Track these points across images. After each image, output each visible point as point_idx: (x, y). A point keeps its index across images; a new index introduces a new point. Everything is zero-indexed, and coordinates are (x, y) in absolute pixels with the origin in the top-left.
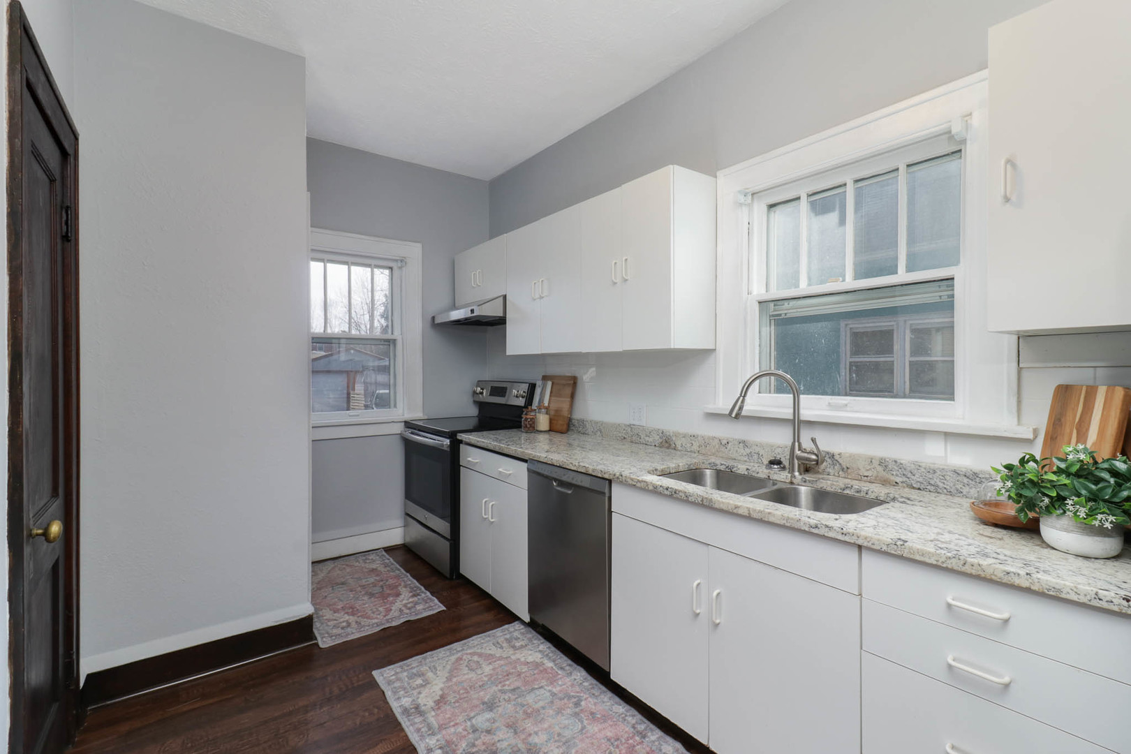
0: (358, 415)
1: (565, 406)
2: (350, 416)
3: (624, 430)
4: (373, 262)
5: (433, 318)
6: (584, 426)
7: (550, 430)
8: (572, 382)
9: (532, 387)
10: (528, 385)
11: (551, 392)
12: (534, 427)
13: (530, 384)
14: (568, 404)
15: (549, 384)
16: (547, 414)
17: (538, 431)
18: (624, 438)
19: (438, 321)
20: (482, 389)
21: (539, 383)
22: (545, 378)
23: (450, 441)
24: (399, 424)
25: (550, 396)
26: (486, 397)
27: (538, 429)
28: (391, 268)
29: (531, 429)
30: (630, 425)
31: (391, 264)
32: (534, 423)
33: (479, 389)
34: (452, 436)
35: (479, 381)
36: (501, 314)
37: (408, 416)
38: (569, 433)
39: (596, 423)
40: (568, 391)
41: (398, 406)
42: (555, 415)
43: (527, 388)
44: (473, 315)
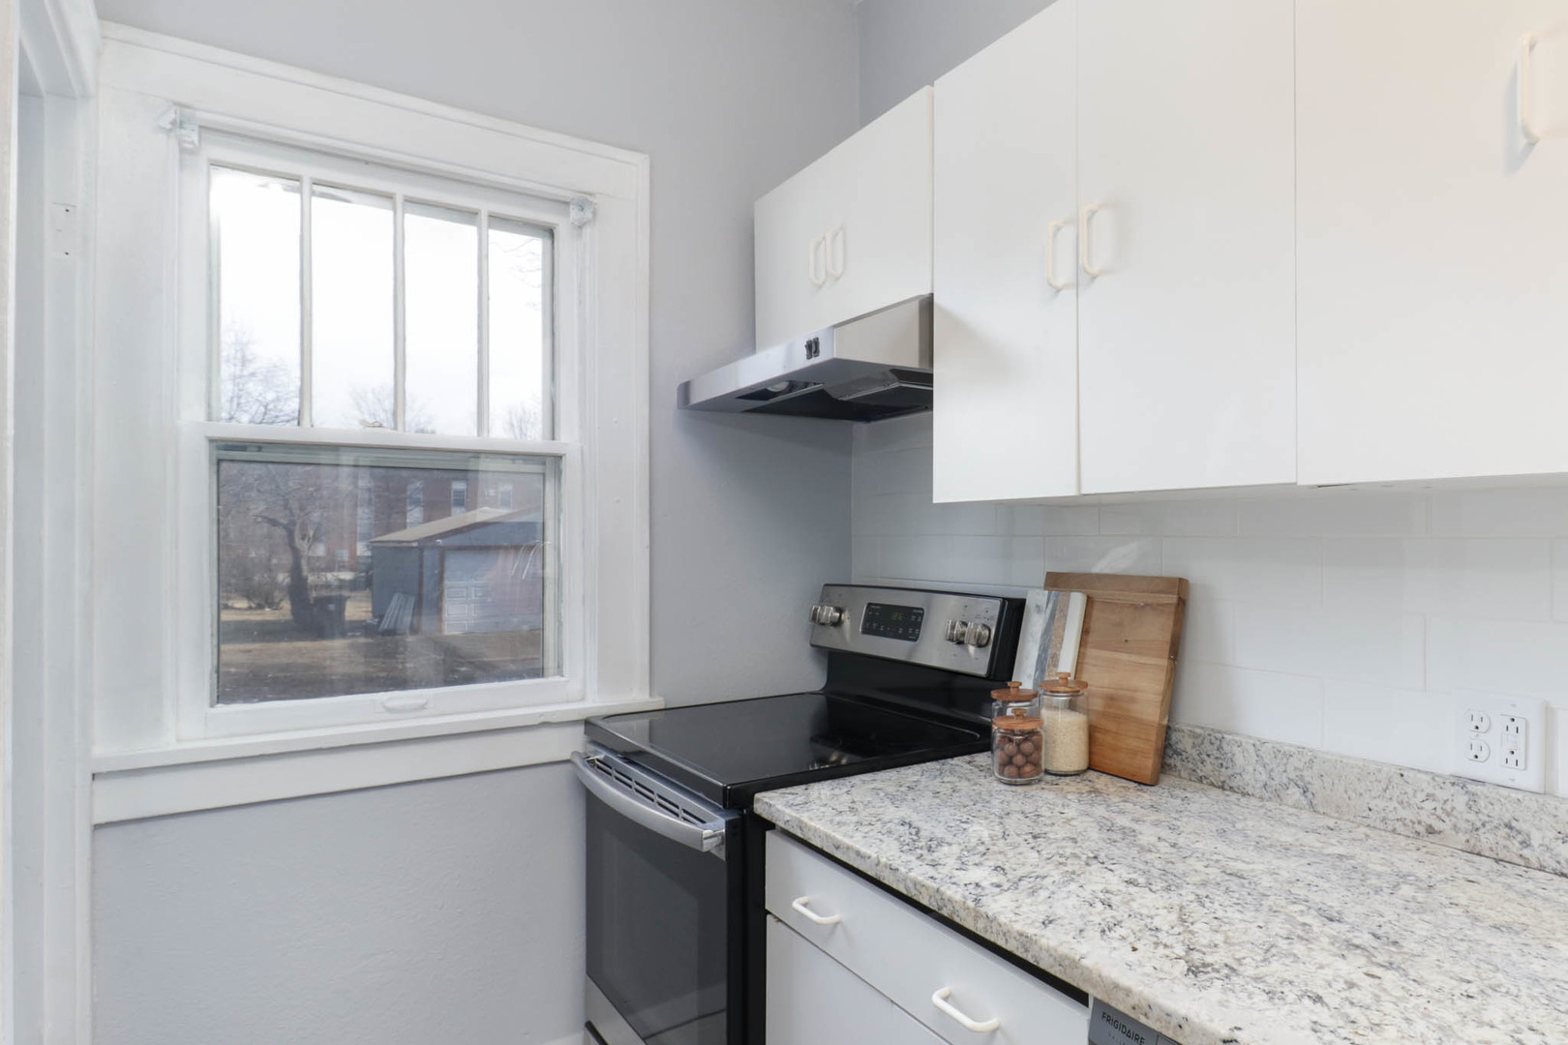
0: (423, 707)
1: (1145, 686)
2: (390, 710)
3: (1429, 797)
4: (485, 206)
5: (686, 389)
6: (1223, 761)
7: (1090, 767)
8: (1173, 599)
9: (1013, 612)
10: (998, 603)
11: (1085, 631)
12: (1036, 764)
13: (1004, 599)
14: (1162, 676)
15: (1077, 601)
16: (1072, 706)
17: (1047, 772)
18: (1431, 830)
19: (699, 396)
20: (840, 610)
21: (1037, 599)
22: (1056, 582)
23: (729, 824)
24: (569, 731)
25: (1083, 643)
26: (853, 638)
27: (1053, 768)
28: (550, 232)
29: (1028, 768)
30: (1460, 782)
31: (547, 217)
32: (1038, 748)
33: (829, 613)
34: (737, 801)
35: (826, 585)
36: (911, 361)
37: (597, 702)
38: (1167, 780)
39: (1282, 754)
40: (1156, 629)
41: (566, 668)
42: (1104, 715)
43: (996, 613)
44: (815, 361)
